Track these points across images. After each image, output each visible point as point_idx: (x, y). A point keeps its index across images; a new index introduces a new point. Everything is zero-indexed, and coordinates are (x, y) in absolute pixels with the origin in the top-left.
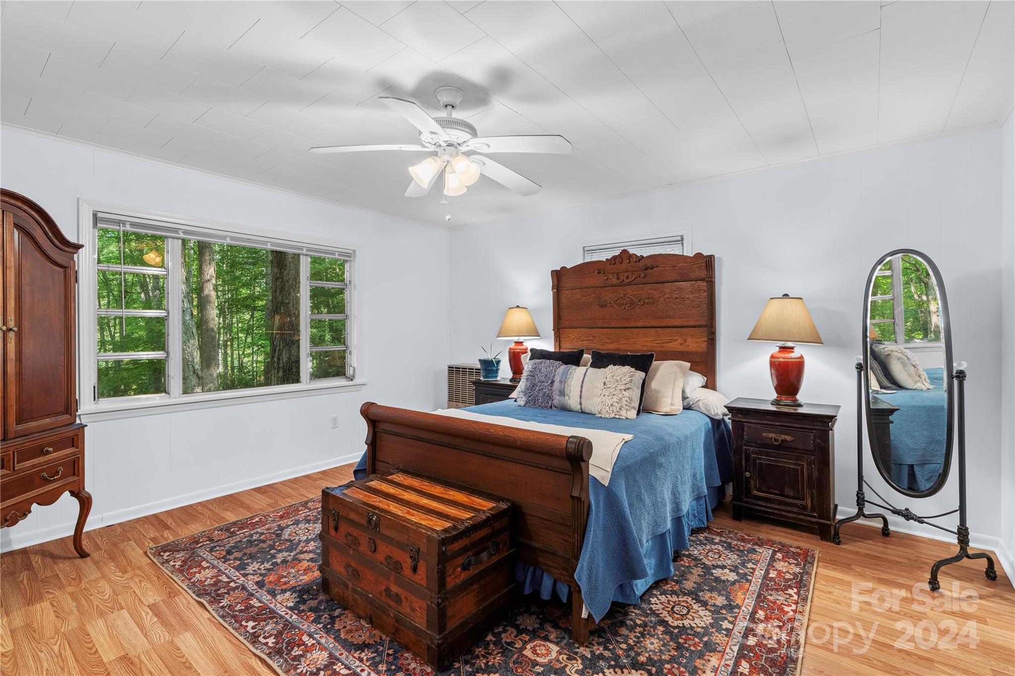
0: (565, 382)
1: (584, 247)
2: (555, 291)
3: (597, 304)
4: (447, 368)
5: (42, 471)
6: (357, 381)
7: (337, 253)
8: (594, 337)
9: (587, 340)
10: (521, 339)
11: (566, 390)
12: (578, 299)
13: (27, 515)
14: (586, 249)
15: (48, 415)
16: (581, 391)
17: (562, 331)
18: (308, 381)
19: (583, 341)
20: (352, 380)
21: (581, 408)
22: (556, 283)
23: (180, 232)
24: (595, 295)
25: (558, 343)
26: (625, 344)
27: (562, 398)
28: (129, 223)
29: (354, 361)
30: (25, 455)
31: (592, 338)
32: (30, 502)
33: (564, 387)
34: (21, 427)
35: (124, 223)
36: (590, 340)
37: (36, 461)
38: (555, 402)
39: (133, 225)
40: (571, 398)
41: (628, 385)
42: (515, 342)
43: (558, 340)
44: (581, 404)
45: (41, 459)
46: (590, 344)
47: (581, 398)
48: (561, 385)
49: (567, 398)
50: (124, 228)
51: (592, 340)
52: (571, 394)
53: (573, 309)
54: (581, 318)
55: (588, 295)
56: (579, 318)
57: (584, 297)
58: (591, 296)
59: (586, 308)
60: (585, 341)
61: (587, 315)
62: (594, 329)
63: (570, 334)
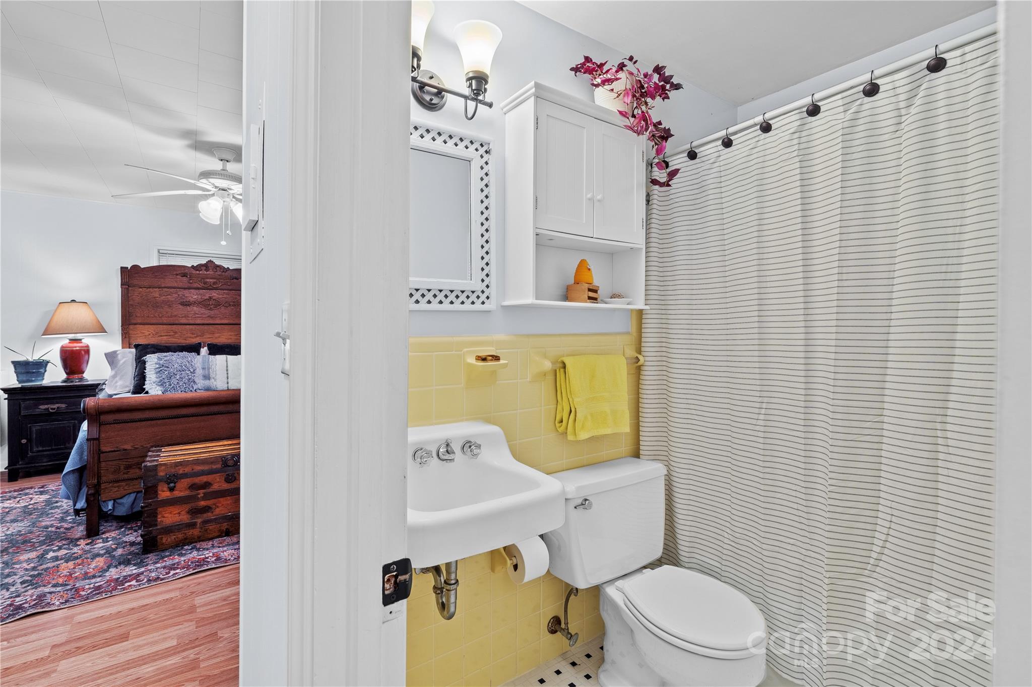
0: (209, 368)
1: (158, 250)
2: (125, 287)
3: (179, 304)
9: (167, 335)
10: (79, 336)
11: (211, 374)
12: (154, 297)
14: (161, 251)
17: (132, 327)
19: (161, 336)
22: (126, 280)
24: (177, 296)
25: (127, 339)
26: (210, 338)
31: (173, 334)
33: (209, 372)
36: (170, 335)
38: (200, 385)
40: (218, 380)
43: (127, 336)
49: (213, 380)
52: (217, 377)
53: (148, 306)
54: (159, 315)
55: (169, 295)
56: (156, 315)
57: (164, 296)
58: (172, 296)
59: (166, 306)
60: (164, 336)
61: (167, 313)
62: (175, 326)
63: (148, 331)
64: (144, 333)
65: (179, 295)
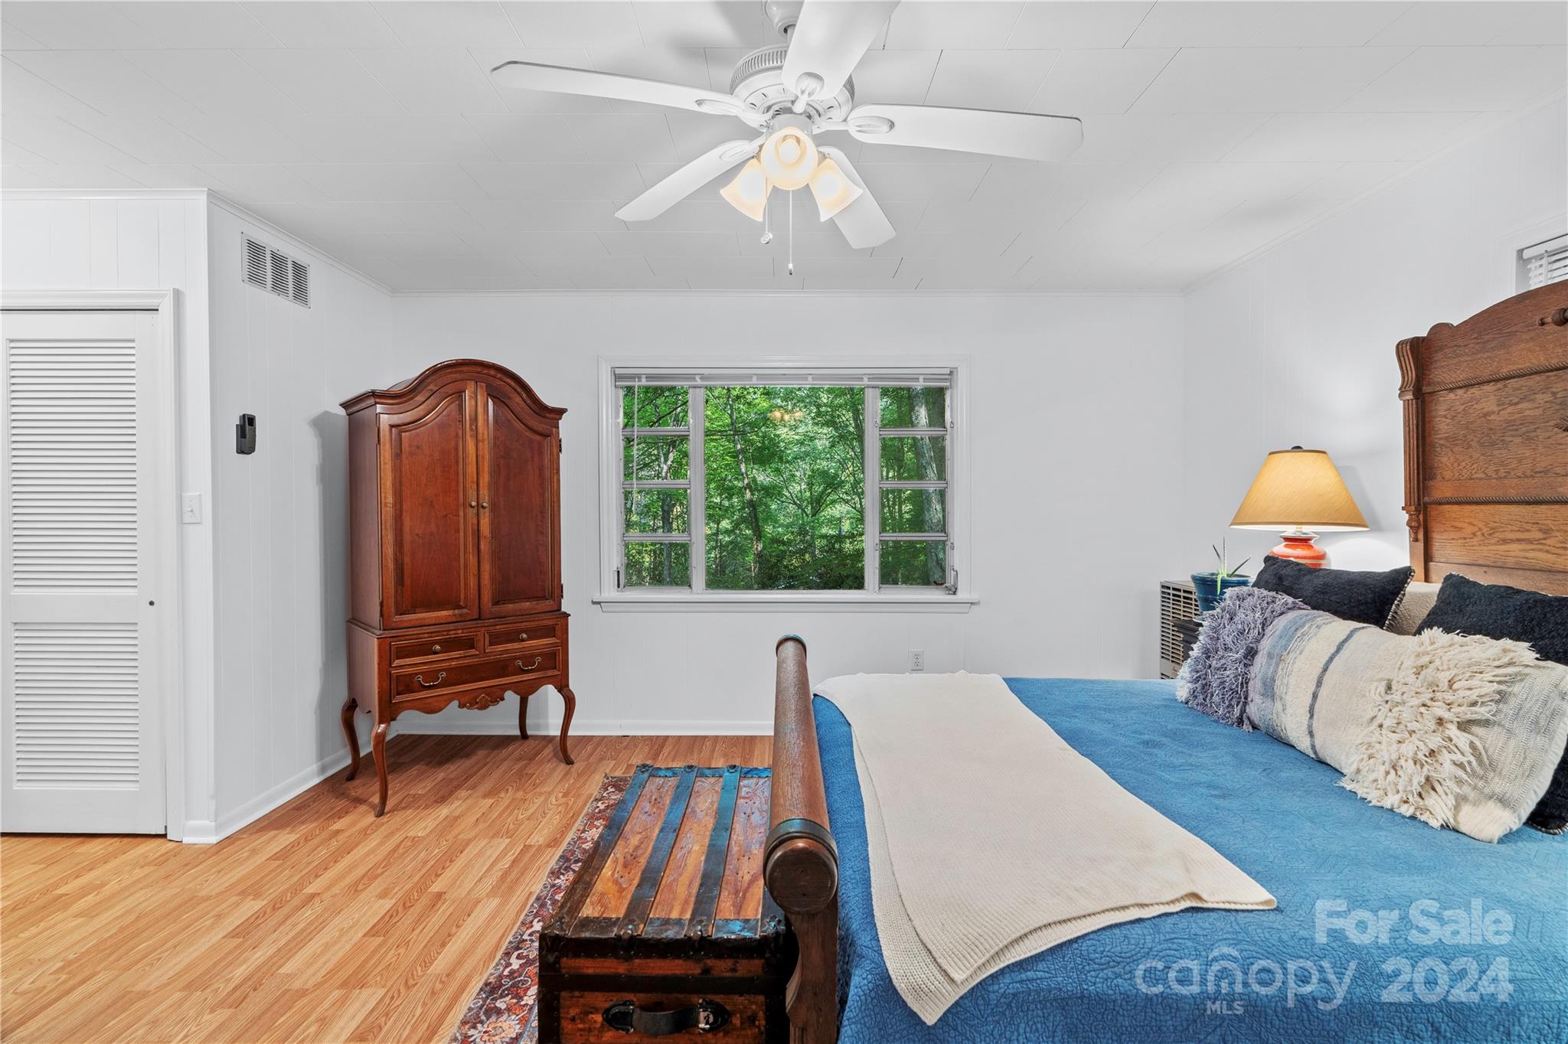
0: (1280, 659)
1: (1520, 252)
2: (1410, 396)
3: (1557, 426)
4: (1159, 589)
5: (516, 658)
6: (961, 595)
7: (921, 377)
8: (1547, 531)
9: (1519, 540)
10: (1308, 530)
11: (1278, 683)
12: (1485, 415)
13: (498, 702)
14: (1526, 254)
15: (528, 599)
16: (1315, 696)
17: (1434, 511)
18: (877, 588)
19: (1505, 541)
20: (954, 593)
21: (1313, 747)
22: (1412, 375)
23: (697, 378)
24: (1547, 398)
25: (1421, 545)
27: (1269, 703)
28: (644, 376)
29: (958, 559)
30: (496, 639)
31: (1540, 535)
32: (504, 688)
33: (1276, 671)
34: (496, 608)
35: (639, 377)
36: (1530, 541)
37: (510, 646)
38: (1252, 710)
39: (649, 377)
40: (1289, 711)
41: (1482, 712)
42: (1287, 539)
43: (1421, 536)
44: (1311, 734)
45: (516, 645)
46: (1531, 554)
47: (1312, 716)
48: (1269, 665)
49: (1278, 705)
50: (640, 383)
51: (1538, 541)
52: (1288, 698)
53: (1470, 447)
54: (1497, 471)
55: (1524, 399)
56: (1491, 471)
57: (1510, 404)
58: (1533, 400)
59: (1518, 440)
60: (1512, 541)
61: (1520, 461)
62: (1544, 507)
63: (1470, 524)
64: (1460, 529)
65: (1554, 394)
